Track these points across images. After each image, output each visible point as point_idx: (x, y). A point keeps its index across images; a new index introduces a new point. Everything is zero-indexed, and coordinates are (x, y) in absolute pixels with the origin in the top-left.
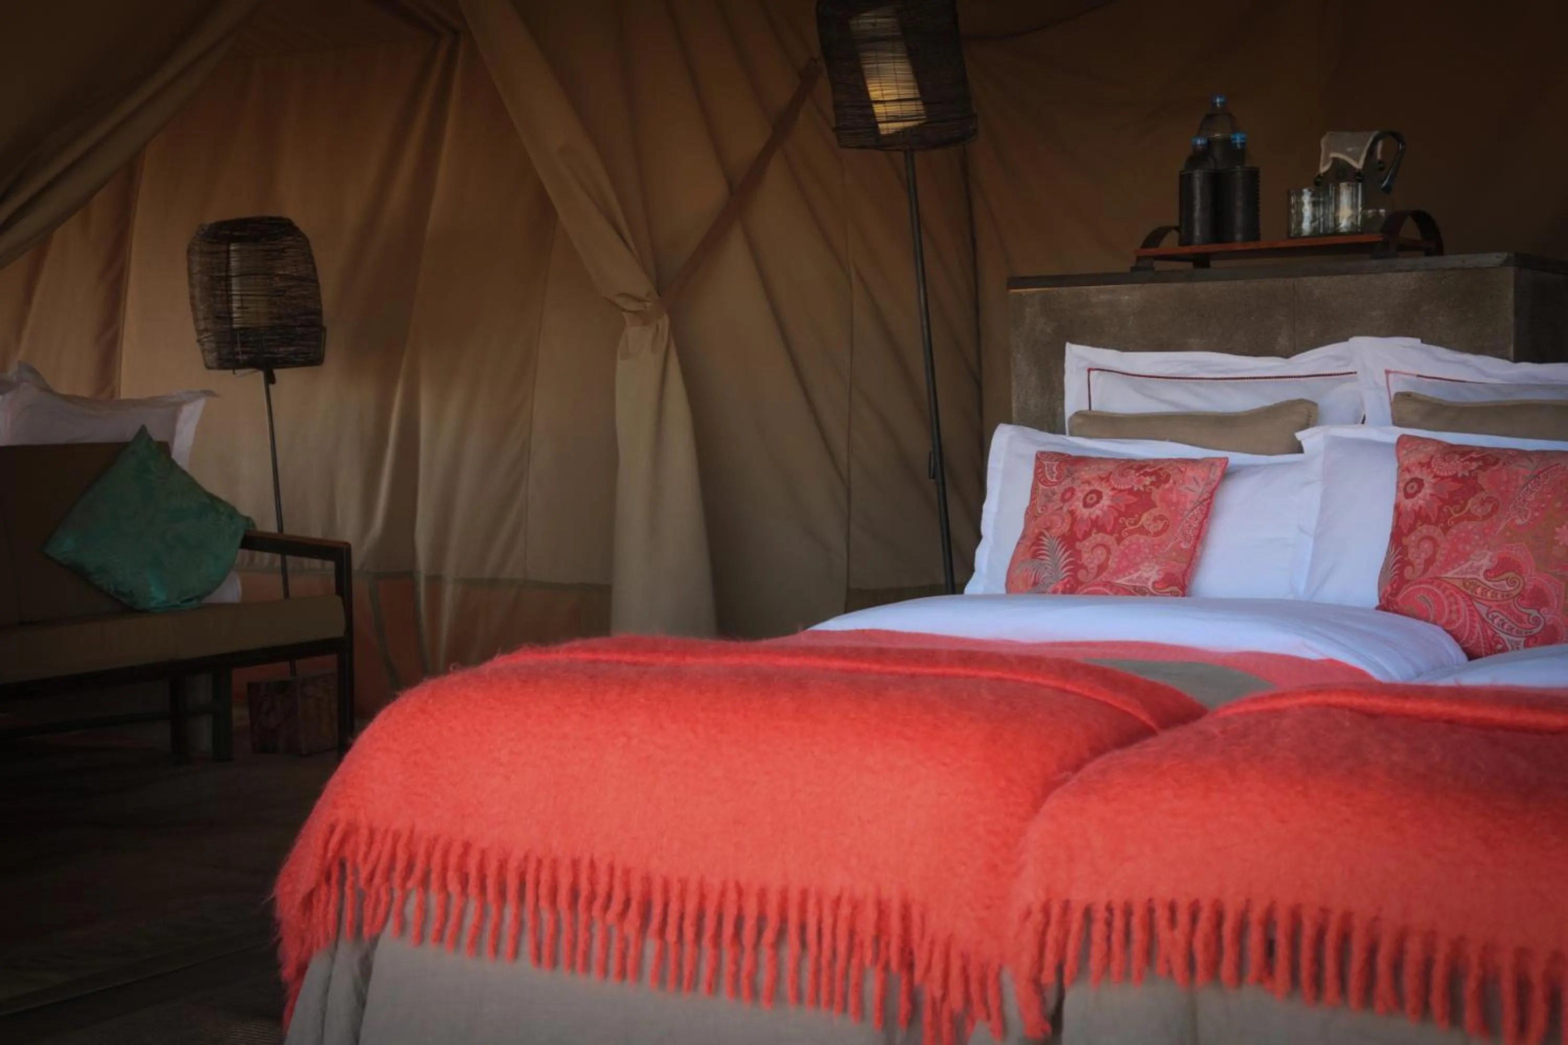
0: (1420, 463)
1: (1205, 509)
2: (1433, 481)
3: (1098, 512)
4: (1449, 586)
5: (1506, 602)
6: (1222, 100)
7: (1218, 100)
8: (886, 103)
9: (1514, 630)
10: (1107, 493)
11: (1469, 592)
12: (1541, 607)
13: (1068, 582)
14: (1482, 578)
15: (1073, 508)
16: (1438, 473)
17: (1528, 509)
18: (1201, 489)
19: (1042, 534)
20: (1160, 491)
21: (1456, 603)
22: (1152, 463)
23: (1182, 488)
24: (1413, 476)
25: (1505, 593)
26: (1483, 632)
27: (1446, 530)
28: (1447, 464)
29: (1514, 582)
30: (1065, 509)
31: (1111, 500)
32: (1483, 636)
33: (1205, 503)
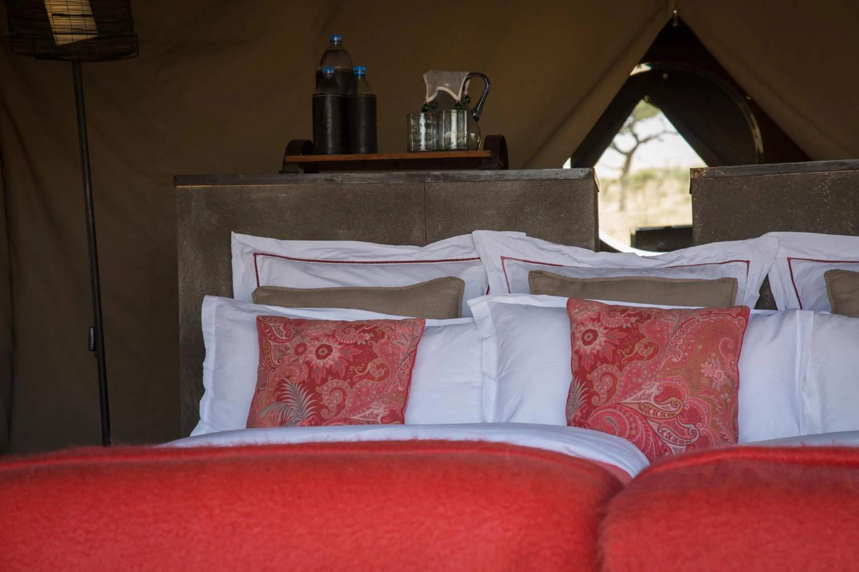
0: (591, 319)
1: (412, 359)
2: (605, 331)
3: (331, 362)
4: (629, 409)
5: (671, 420)
6: (340, 39)
7: (336, 39)
8: (71, 17)
9: (678, 441)
10: (336, 347)
11: (644, 413)
12: (697, 423)
13: (313, 419)
14: (652, 402)
15: (307, 359)
16: (607, 325)
17: (679, 350)
18: (409, 343)
19: (283, 381)
20: (378, 344)
21: (635, 422)
22: (366, 323)
23: (394, 342)
24: (588, 328)
25: (671, 413)
26: (655, 444)
27: (621, 368)
28: (613, 319)
29: (677, 404)
30: (301, 361)
31: (341, 353)
32: (655, 446)
33: (412, 354)
